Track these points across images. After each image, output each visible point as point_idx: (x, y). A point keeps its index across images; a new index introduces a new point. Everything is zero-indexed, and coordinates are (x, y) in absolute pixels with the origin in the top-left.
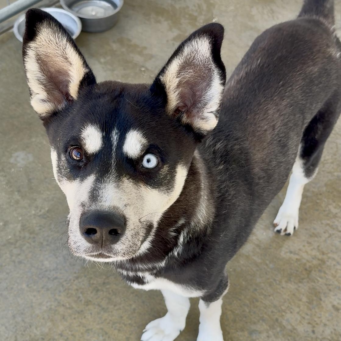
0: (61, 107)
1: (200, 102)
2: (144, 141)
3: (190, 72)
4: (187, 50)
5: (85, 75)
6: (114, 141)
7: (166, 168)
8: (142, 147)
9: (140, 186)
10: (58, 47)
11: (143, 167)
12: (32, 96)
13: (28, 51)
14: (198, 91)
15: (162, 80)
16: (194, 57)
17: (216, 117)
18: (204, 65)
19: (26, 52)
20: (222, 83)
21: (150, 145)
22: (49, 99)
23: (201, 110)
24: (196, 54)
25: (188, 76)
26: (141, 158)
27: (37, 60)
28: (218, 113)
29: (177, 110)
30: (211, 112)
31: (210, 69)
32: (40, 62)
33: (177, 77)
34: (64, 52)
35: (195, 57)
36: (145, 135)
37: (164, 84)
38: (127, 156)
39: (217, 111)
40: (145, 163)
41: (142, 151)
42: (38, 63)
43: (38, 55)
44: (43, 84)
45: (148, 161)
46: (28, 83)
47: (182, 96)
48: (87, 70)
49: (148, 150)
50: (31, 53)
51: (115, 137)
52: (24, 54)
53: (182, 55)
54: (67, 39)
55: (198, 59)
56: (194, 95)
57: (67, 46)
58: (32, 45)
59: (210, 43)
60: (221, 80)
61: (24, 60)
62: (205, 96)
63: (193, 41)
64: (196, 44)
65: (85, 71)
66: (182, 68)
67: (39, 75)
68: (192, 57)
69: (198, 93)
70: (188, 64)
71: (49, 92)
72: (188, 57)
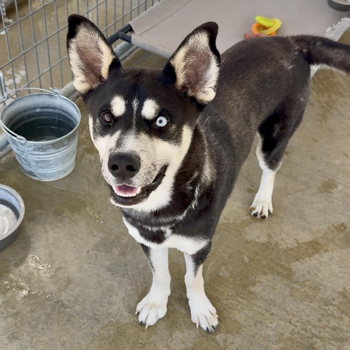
0: (95, 86)
1: (201, 80)
2: (157, 106)
3: (194, 58)
4: (191, 41)
5: (113, 61)
6: (135, 107)
7: (174, 127)
8: (155, 111)
9: (153, 140)
10: (92, 41)
11: (156, 125)
12: (74, 79)
13: (70, 45)
14: (200, 71)
15: (172, 63)
16: (196, 46)
17: (215, 91)
18: (204, 52)
19: (69, 45)
20: (218, 65)
21: (162, 109)
22: (87, 80)
23: (202, 86)
24: (198, 44)
25: (191, 60)
26: (155, 119)
27: (78, 51)
28: (216, 88)
29: (184, 87)
30: (211, 87)
31: (209, 55)
32: (79, 52)
33: (184, 62)
34: (97, 44)
35: (197, 46)
36: (158, 102)
37: (174, 67)
38: (145, 118)
39: (215, 86)
40: (158, 123)
41: (155, 114)
42: (78, 53)
43: (78, 47)
44: (82, 69)
45: (161, 122)
46: (71, 68)
47: (187, 76)
48: (114, 57)
49: (160, 113)
50: (73, 46)
51: (135, 104)
52: (68, 47)
53: (188, 45)
54: (99, 35)
55: (200, 48)
56: (197, 75)
57: (99, 40)
58: (73, 40)
59: (208, 37)
60: (217, 63)
61: (68, 52)
62: (205, 76)
63: (196, 35)
64: (198, 37)
65: (113, 57)
66: (188, 55)
67: (79, 62)
68: (195, 46)
69: (200, 73)
70: (192, 52)
71: (86, 75)
72: (192, 47)
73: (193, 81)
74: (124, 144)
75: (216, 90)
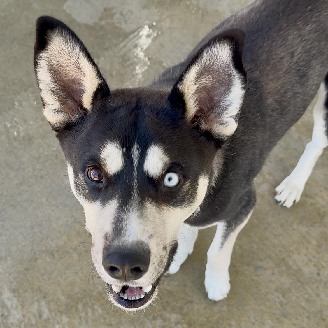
0: (75, 117)
1: (218, 107)
3: (209, 78)
4: (206, 56)
5: (98, 87)
6: (135, 157)
7: (188, 184)
8: (163, 165)
9: (163, 209)
10: (71, 57)
11: (165, 186)
12: (45, 107)
13: (39, 62)
14: (216, 95)
15: (180, 88)
16: (213, 63)
17: (236, 121)
18: (223, 70)
19: (38, 62)
20: (243, 88)
22: (63, 109)
23: (219, 115)
24: (215, 60)
25: (205, 81)
27: (50, 70)
28: (238, 117)
29: (196, 117)
30: (231, 117)
31: (230, 74)
32: (52, 71)
33: (195, 84)
34: (77, 62)
35: (215, 63)
36: (167, 151)
37: (183, 93)
38: (148, 174)
39: (237, 115)
40: (166, 182)
41: (163, 170)
42: (50, 73)
43: (51, 65)
44: (56, 94)
45: (170, 179)
46: (41, 94)
47: (199, 101)
48: (101, 81)
49: (169, 169)
50: (43, 63)
51: (135, 153)
52: (36, 64)
53: (201, 61)
54: (80, 49)
55: (218, 64)
56: (211, 100)
57: (80, 56)
58: (44, 54)
59: (230, 50)
60: (243, 85)
61: (36, 71)
62: (224, 101)
63: (213, 47)
64: (216, 50)
65: (99, 82)
66: (201, 74)
67: (52, 85)
68: (211, 63)
69: (216, 98)
70: (206, 70)
71: (62, 102)
72: (207, 64)
73: (206, 109)
74: (126, 231)
75: (238, 119)
